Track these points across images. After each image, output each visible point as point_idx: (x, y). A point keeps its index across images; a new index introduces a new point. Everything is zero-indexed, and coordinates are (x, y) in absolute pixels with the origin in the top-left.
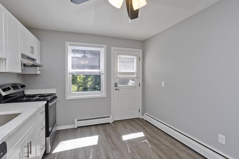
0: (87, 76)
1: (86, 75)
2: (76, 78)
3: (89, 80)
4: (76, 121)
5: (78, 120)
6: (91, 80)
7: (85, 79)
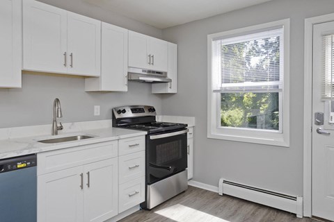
0: (259, 96)
1: (258, 94)
2: (242, 98)
3: (263, 100)
4: (221, 181)
5: (225, 182)
6: (266, 102)
7: (255, 100)
